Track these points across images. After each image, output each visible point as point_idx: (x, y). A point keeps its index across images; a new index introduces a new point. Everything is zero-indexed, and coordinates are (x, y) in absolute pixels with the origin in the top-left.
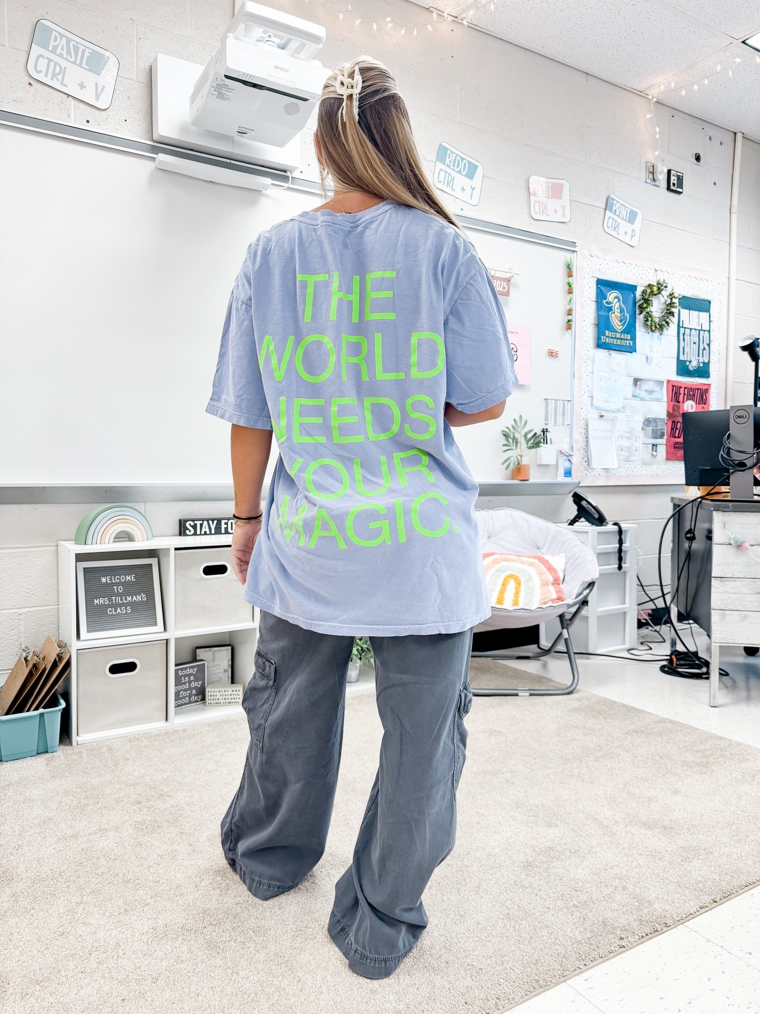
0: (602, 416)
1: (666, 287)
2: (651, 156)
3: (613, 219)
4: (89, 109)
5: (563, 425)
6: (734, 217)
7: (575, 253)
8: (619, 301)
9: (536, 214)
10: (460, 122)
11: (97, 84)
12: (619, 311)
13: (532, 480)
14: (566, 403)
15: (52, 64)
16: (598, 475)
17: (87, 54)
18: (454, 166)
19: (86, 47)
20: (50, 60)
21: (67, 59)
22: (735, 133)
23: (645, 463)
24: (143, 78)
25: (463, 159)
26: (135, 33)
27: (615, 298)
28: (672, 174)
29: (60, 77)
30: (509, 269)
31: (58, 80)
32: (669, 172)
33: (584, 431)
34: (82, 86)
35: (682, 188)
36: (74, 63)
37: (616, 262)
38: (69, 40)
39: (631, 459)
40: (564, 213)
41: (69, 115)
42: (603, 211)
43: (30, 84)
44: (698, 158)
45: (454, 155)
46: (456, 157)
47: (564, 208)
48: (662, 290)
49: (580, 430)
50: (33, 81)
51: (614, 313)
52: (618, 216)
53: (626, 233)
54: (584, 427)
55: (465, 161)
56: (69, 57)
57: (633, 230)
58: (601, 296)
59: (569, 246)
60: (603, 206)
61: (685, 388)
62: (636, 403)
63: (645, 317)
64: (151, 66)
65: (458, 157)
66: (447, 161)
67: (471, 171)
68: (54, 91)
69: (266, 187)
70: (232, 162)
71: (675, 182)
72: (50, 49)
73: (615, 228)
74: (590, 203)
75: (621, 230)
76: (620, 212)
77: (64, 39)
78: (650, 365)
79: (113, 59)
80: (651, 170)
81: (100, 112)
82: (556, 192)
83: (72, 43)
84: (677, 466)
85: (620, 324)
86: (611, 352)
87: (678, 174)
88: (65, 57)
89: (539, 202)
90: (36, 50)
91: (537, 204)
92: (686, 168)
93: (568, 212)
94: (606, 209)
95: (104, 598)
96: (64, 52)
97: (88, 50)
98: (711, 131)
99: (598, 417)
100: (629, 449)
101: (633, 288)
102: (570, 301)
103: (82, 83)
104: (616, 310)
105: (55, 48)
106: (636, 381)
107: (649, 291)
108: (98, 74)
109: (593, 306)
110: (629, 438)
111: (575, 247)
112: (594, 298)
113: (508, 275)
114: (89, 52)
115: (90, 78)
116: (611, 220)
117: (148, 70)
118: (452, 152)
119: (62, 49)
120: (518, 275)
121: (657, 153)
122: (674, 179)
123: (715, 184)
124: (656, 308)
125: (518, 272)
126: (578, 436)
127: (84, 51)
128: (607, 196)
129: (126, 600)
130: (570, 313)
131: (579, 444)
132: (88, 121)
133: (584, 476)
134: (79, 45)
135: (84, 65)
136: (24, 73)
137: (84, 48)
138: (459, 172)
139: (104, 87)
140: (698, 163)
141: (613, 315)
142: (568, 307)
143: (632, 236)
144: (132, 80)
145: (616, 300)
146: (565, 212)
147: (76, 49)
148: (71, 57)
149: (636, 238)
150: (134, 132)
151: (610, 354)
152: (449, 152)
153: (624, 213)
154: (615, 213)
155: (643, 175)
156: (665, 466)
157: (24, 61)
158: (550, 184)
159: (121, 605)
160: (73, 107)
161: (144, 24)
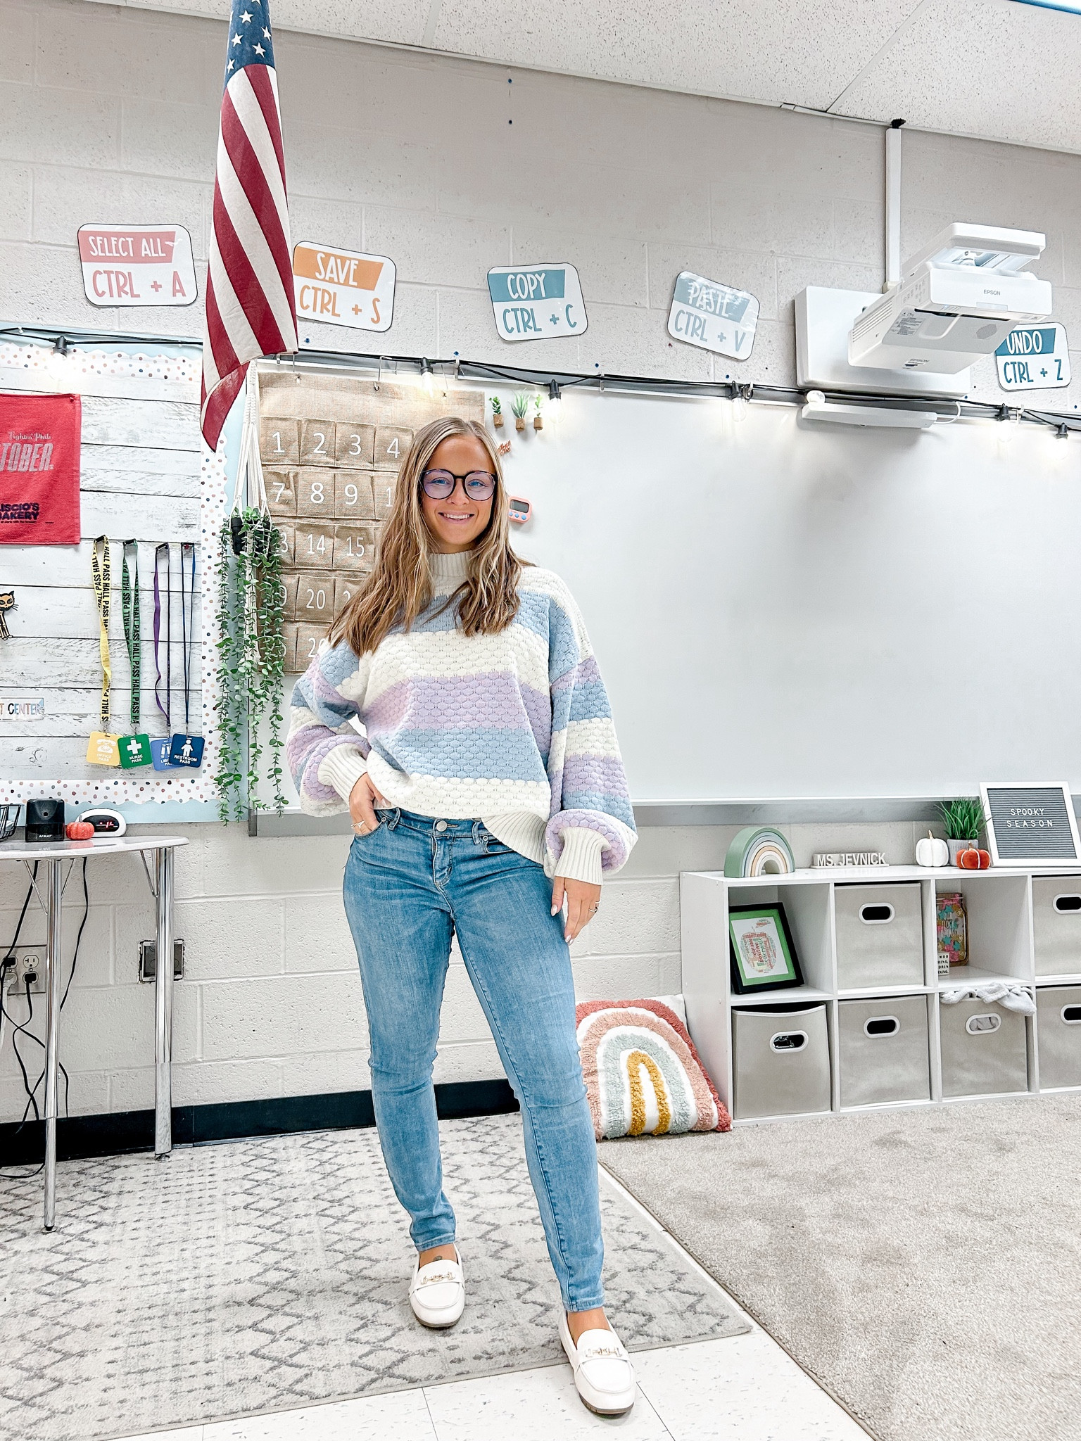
4: (729, 362)
11: (737, 332)
15: (692, 318)
17: (727, 300)
20: (690, 315)
21: (706, 311)
24: (784, 315)
26: (775, 267)
29: (699, 332)
31: (698, 335)
34: (722, 337)
36: (714, 313)
38: (709, 290)
41: (708, 372)
43: (670, 345)
50: (673, 341)
56: (708, 308)
64: (794, 301)
68: (693, 348)
69: (930, 423)
72: (690, 302)
77: (705, 288)
79: (753, 301)
81: (740, 363)
83: (712, 290)
88: (705, 308)
90: (677, 306)
96: (704, 303)
97: (728, 295)
103: (722, 333)
105: (695, 300)
108: (738, 320)
114: (729, 298)
115: (730, 327)
117: (790, 306)
119: (702, 300)
127: (724, 297)
132: (727, 375)
134: (718, 292)
135: (723, 314)
136: (664, 335)
139: (744, 334)
144: (774, 320)
147: (716, 298)
148: (711, 307)
150: (777, 379)
157: (665, 320)
160: (712, 363)
161: (784, 254)
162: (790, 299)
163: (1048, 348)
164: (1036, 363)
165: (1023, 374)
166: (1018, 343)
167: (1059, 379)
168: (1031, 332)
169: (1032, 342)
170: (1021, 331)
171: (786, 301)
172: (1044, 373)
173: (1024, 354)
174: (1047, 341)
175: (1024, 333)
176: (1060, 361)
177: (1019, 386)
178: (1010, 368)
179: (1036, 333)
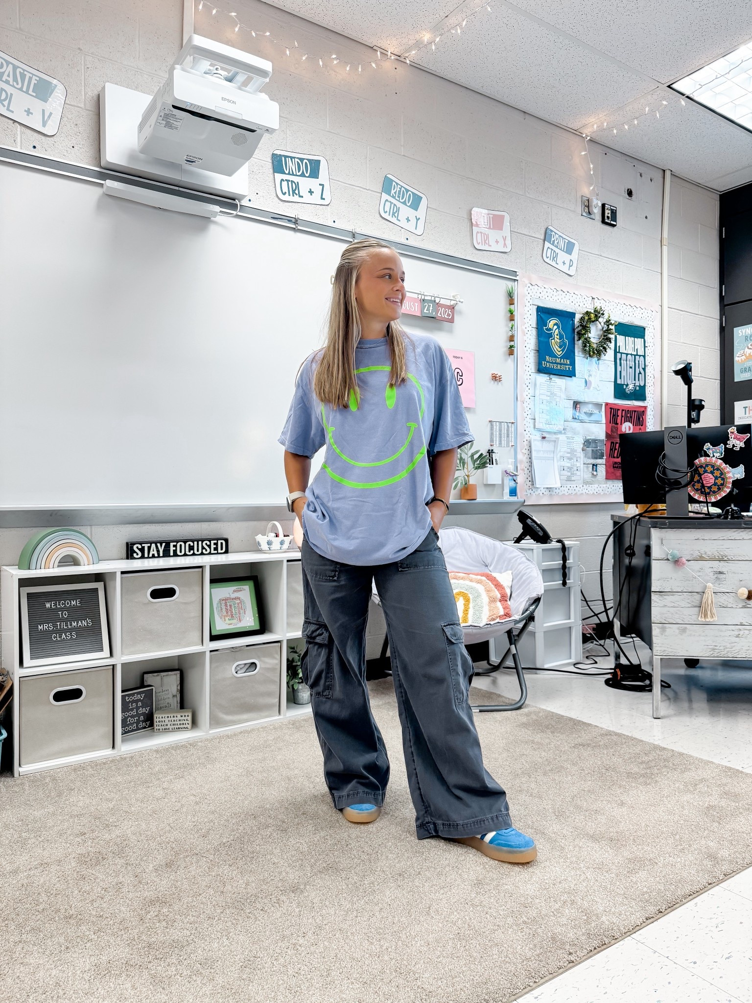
0: (544, 438)
1: (603, 314)
2: (586, 191)
3: (552, 250)
4: (36, 134)
5: (508, 446)
6: (665, 248)
7: (516, 283)
8: (558, 327)
9: (479, 244)
10: (404, 155)
11: (43, 111)
12: (558, 337)
13: (479, 499)
14: (510, 425)
16: (541, 494)
17: (33, 82)
18: (399, 197)
19: (33, 75)
21: (13, 86)
22: (664, 171)
23: (586, 483)
24: (90, 106)
25: (407, 191)
26: (83, 62)
27: (554, 325)
28: (606, 208)
29: (6, 103)
30: (453, 297)
31: (4, 106)
32: (603, 205)
33: (527, 452)
34: (28, 112)
35: (616, 222)
36: (21, 89)
37: (555, 290)
38: (15, 68)
39: (573, 479)
40: (505, 244)
41: (15, 141)
42: (542, 242)
44: (630, 193)
45: (399, 186)
46: (401, 189)
47: (505, 239)
48: (599, 317)
49: (524, 451)
51: (554, 339)
52: (556, 247)
53: (564, 263)
54: (527, 448)
55: (409, 192)
56: (15, 84)
57: (571, 260)
58: (541, 323)
59: (511, 275)
60: (542, 237)
61: (623, 410)
62: (576, 425)
63: (583, 343)
64: (99, 95)
65: (403, 189)
66: (393, 192)
67: (415, 203)
68: (1, 118)
69: (215, 214)
70: (181, 189)
71: (609, 215)
73: (553, 258)
74: (530, 234)
75: (560, 261)
76: (558, 243)
77: (11, 66)
78: (589, 388)
79: (60, 87)
80: (586, 203)
81: (47, 138)
82: (497, 223)
83: (18, 70)
84: (617, 485)
85: (559, 350)
86: (552, 376)
87: (612, 208)
88: (11, 83)
89: (481, 233)
91: (479, 235)
92: (619, 202)
93: (508, 242)
94: (544, 240)
95: (48, 623)
96: (11, 79)
97: (34, 77)
98: (642, 168)
99: (540, 439)
100: (570, 468)
101: (573, 315)
102: (512, 328)
103: (29, 109)
104: (556, 336)
105: (2, 74)
106: (576, 404)
107: (587, 318)
108: (46, 101)
109: (534, 332)
110: (570, 459)
111: (516, 276)
112: (534, 325)
113: (453, 303)
114: (36, 80)
115: (37, 105)
116: (549, 251)
117: (95, 98)
118: (397, 184)
119: (8, 76)
120: (462, 302)
121: (591, 188)
122: (608, 213)
123: (646, 217)
124: (594, 334)
125: (461, 300)
126: (522, 457)
127: (30, 79)
128: (545, 227)
129: (71, 625)
130: (512, 338)
131: (523, 465)
132: (34, 147)
133: (529, 495)
134: (25, 73)
135: (30, 92)
137: (31, 75)
138: (404, 203)
139: (51, 114)
140: (630, 198)
141: (553, 340)
142: (510, 334)
143: (570, 266)
144: (80, 107)
145: (556, 327)
146: (506, 242)
147: (23, 76)
148: (18, 84)
149: (573, 268)
150: (81, 158)
151: (551, 379)
152: (394, 183)
153: (562, 244)
154: (553, 244)
155: (579, 209)
156: (605, 486)
158: (491, 216)
159: (65, 631)
160: (19, 133)
161: (92, 53)
162: (96, 93)
163: (315, 174)
164: (306, 183)
165: (295, 189)
166: (292, 166)
167: (322, 198)
168: (302, 160)
169: (303, 167)
170: (294, 158)
171: (92, 93)
172: (311, 192)
173: (296, 175)
174: (314, 169)
175: (296, 160)
176: (323, 185)
177: (291, 198)
178: (285, 184)
179: (305, 161)
